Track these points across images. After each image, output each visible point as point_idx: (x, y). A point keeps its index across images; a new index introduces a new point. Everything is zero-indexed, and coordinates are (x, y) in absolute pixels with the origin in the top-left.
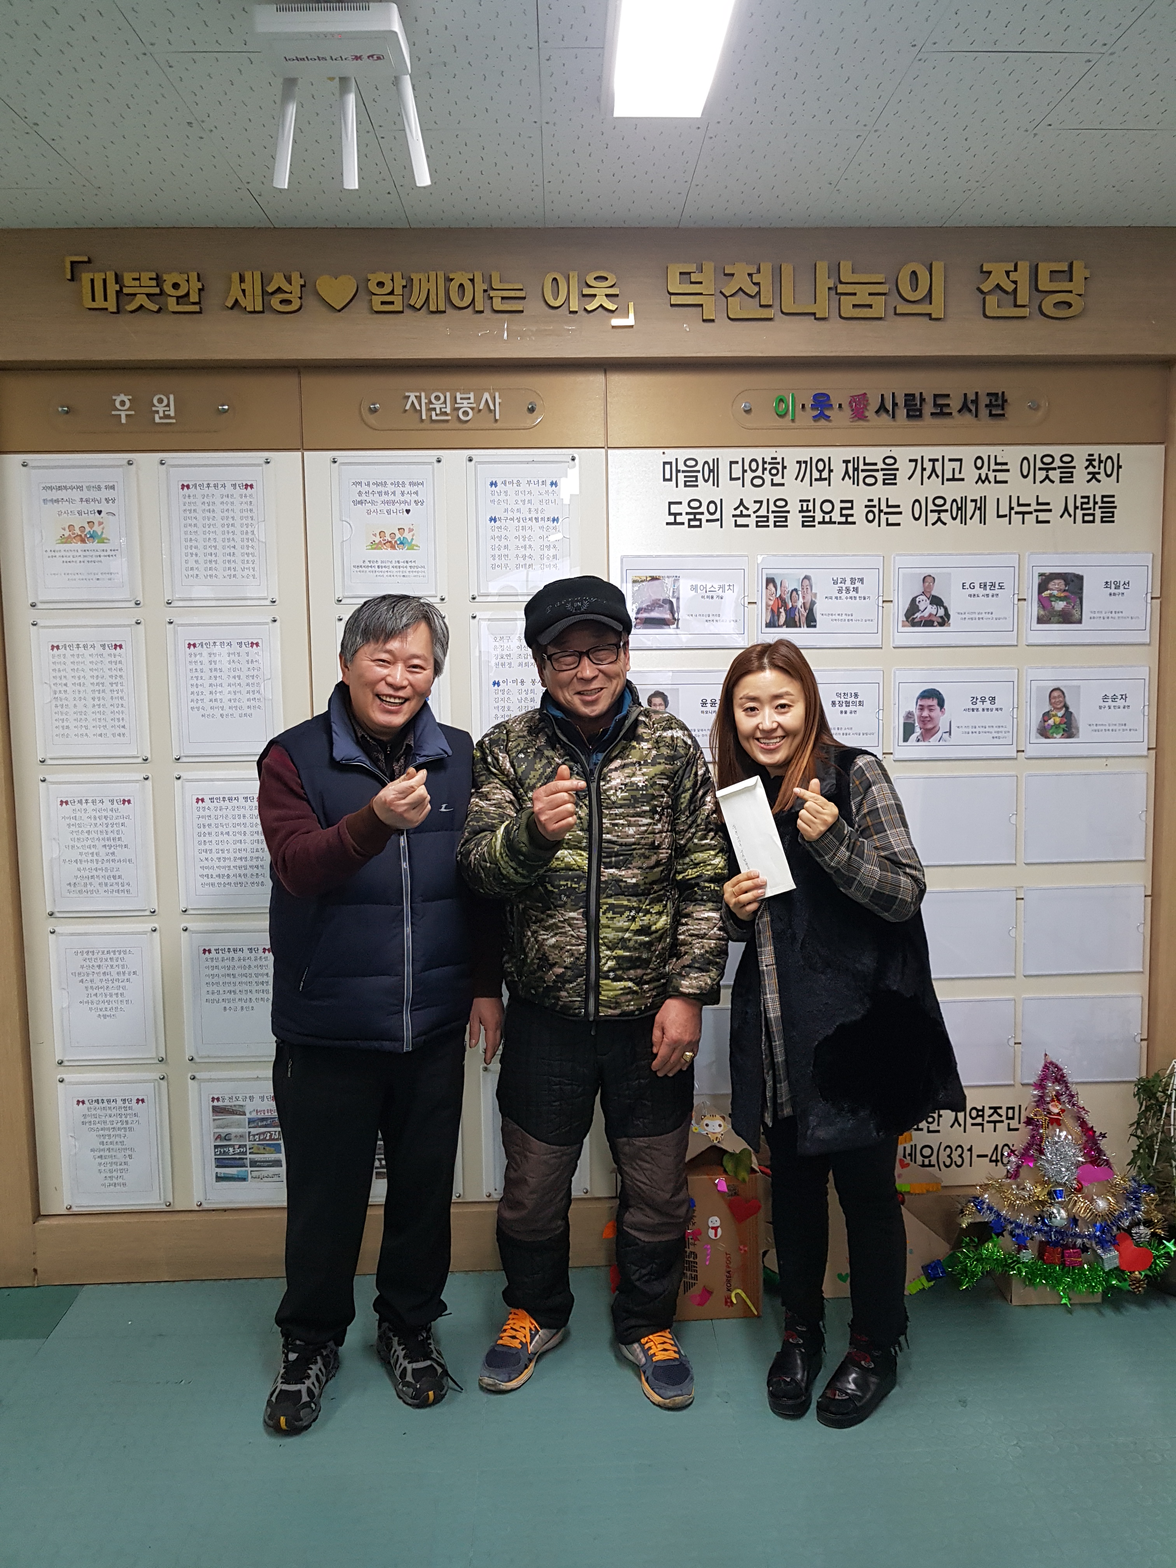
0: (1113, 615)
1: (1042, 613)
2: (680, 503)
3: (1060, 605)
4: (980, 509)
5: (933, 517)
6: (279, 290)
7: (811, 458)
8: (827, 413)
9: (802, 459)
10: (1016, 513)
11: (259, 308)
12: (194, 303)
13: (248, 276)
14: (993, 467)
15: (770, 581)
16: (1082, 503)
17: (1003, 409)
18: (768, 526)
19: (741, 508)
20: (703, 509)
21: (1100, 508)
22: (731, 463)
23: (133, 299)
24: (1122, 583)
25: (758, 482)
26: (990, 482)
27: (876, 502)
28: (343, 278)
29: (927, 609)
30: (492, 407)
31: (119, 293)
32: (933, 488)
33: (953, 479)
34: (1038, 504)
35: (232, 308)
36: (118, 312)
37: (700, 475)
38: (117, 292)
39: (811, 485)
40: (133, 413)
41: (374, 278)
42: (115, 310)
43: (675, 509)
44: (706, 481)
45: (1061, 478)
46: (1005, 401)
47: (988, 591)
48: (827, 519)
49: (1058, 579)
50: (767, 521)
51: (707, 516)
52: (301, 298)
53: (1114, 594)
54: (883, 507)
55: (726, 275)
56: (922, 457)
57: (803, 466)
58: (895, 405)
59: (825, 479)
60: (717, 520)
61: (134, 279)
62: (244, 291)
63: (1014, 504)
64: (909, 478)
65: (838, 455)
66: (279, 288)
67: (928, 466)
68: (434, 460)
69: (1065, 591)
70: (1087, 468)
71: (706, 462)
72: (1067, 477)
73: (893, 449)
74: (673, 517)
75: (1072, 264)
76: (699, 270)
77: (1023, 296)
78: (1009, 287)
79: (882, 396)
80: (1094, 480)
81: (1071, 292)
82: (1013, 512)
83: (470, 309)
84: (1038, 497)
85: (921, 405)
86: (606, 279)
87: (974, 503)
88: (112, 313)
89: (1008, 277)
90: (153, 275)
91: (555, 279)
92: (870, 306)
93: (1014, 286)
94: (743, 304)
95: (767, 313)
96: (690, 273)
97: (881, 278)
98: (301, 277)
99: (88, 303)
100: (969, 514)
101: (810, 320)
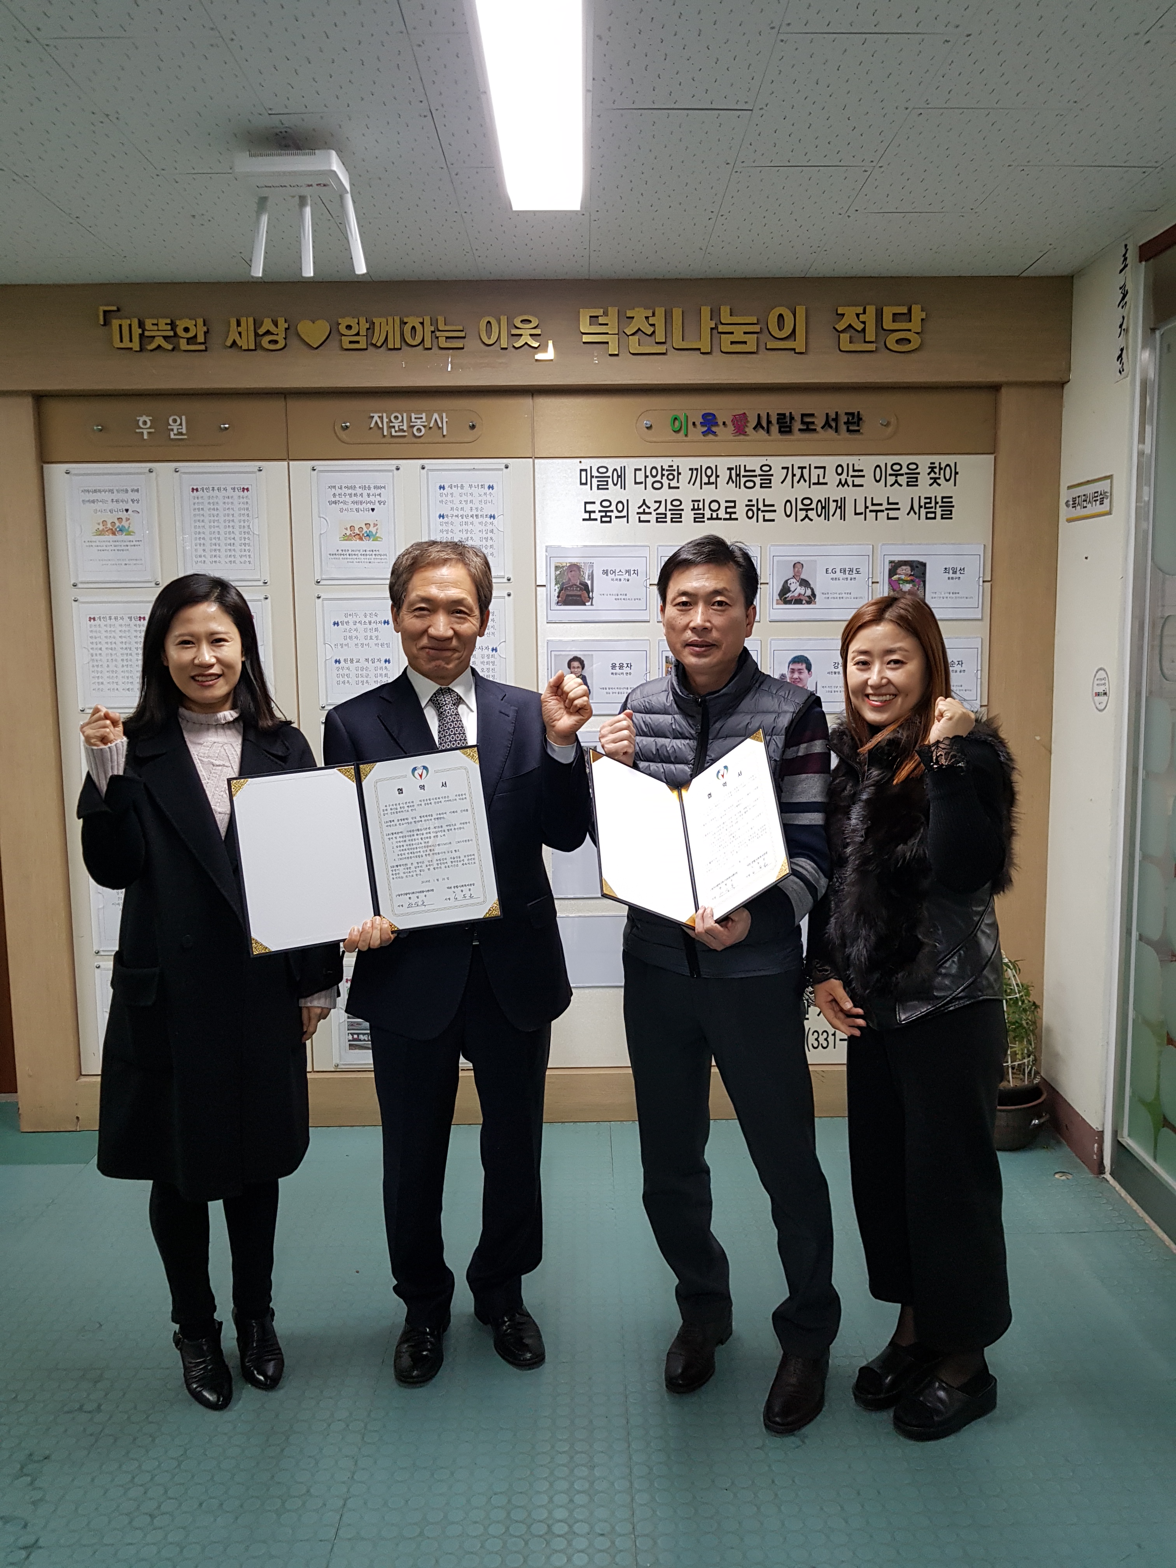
0: (951, 595)
2: (594, 503)
4: (840, 508)
5: (801, 514)
6: (268, 332)
7: (701, 466)
8: (714, 429)
9: (694, 467)
10: (871, 511)
11: (252, 347)
12: (201, 343)
13: (243, 321)
14: (851, 473)
16: (926, 503)
17: (858, 426)
18: (666, 522)
19: (644, 507)
20: (613, 508)
21: (941, 507)
22: (636, 470)
23: (153, 341)
24: (958, 569)
25: (657, 485)
26: (848, 486)
27: (754, 502)
28: (319, 323)
29: (797, 589)
30: (440, 425)
31: (142, 336)
32: (802, 490)
33: (818, 483)
34: (889, 504)
35: (231, 347)
36: (141, 350)
37: (610, 480)
38: (140, 334)
39: (701, 488)
40: (153, 430)
41: (344, 322)
42: (138, 349)
43: (589, 507)
44: (615, 485)
45: (908, 482)
46: (860, 419)
47: (847, 575)
48: (714, 516)
50: (665, 518)
51: (616, 513)
52: (285, 339)
53: (952, 578)
54: (761, 506)
55: (628, 318)
56: (793, 465)
57: (695, 472)
58: (769, 422)
59: (713, 483)
60: (625, 517)
61: (153, 324)
62: (240, 333)
63: (869, 504)
64: (782, 482)
65: (723, 464)
67: (798, 472)
68: (394, 468)
69: (911, 575)
70: (929, 474)
71: (615, 470)
73: (768, 458)
74: (588, 514)
75: (911, 307)
76: (606, 314)
77: (870, 335)
78: (860, 327)
79: (759, 415)
80: (935, 484)
81: (910, 330)
82: (868, 510)
83: (421, 347)
84: (888, 498)
85: (791, 423)
86: (530, 321)
87: (835, 503)
88: (136, 351)
89: (858, 318)
90: (169, 321)
91: (489, 322)
92: (745, 343)
93: (863, 326)
94: (641, 341)
95: (662, 349)
96: (597, 317)
97: (753, 319)
98: (285, 321)
99: (117, 344)
100: (832, 512)
101: (696, 355)
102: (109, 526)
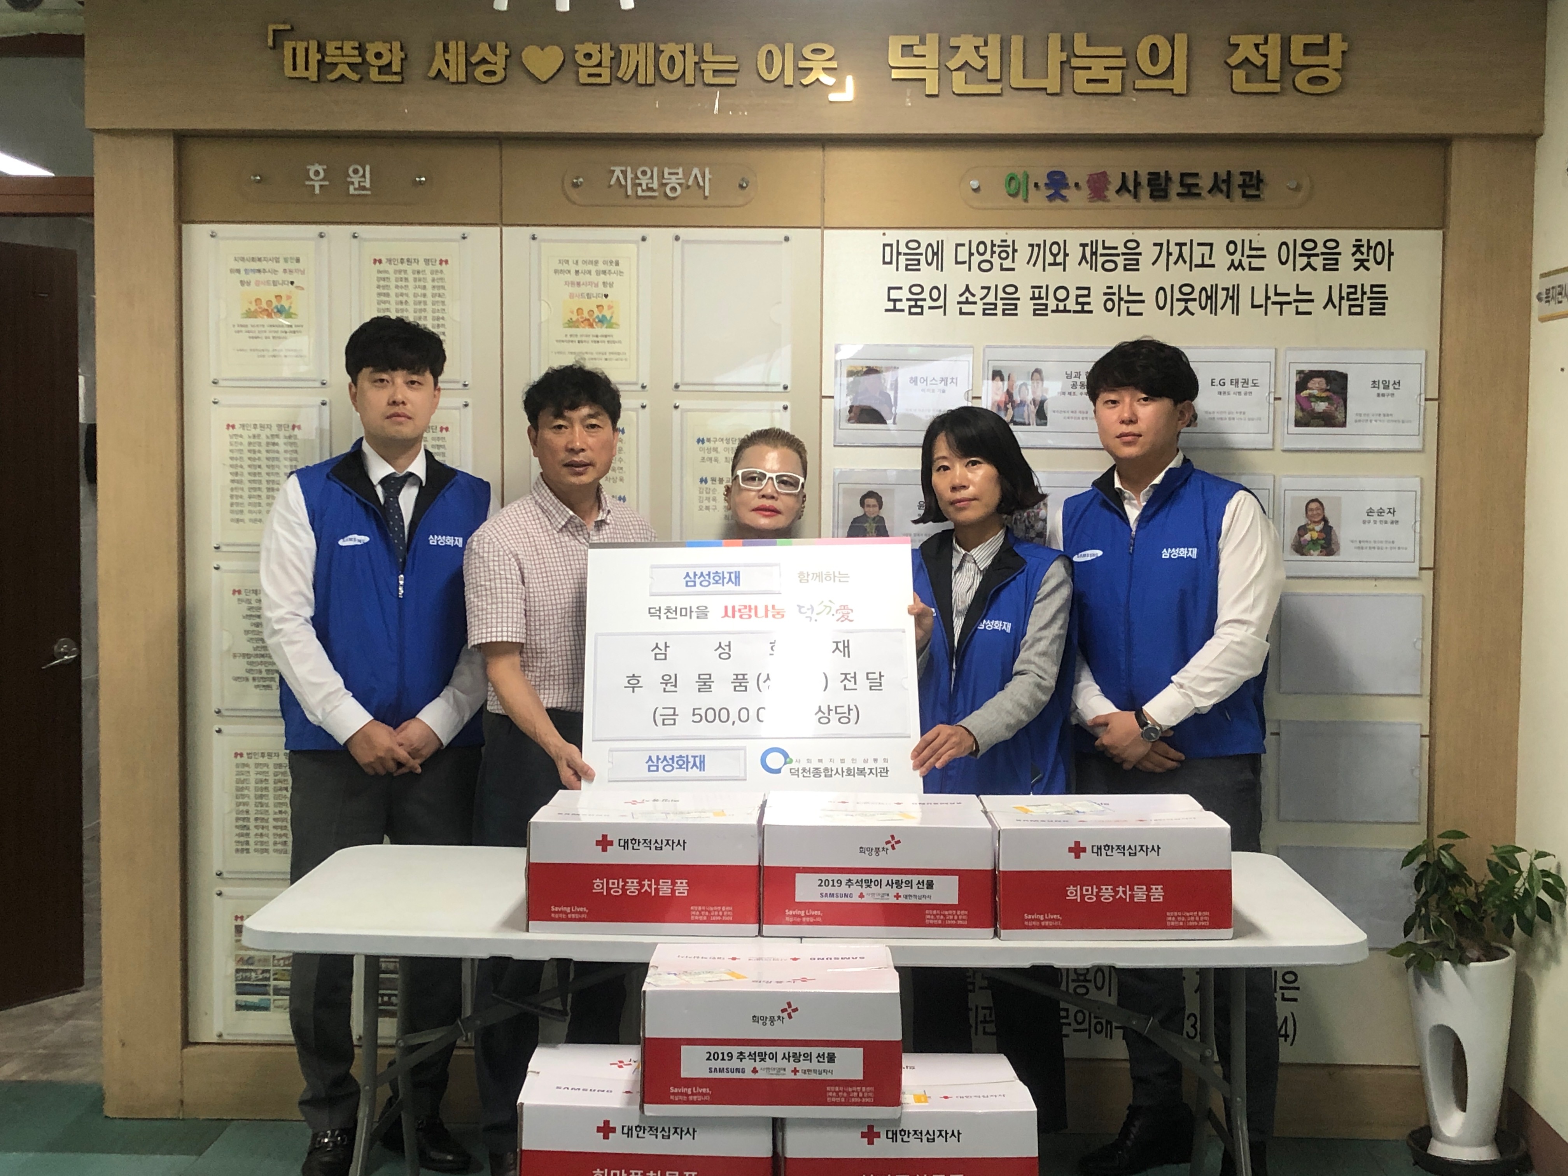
0: (1382, 418)
1: (1300, 414)
2: (900, 288)
3: (1321, 407)
5: (1179, 306)
6: (484, 61)
7: (1045, 241)
8: (1064, 192)
9: (1035, 243)
10: (1274, 303)
12: (396, 73)
13: (452, 45)
14: (1247, 252)
16: (1349, 293)
17: (1258, 189)
18: (996, 314)
19: (967, 294)
20: (926, 295)
21: (1369, 298)
22: (957, 245)
23: (336, 68)
24: (1392, 382)
25: (986, 266)
26: (1243, 269)
27: (1115, 290)
28: (551, 51)
30: (701, 184)
33: (1203, 265)
34: (1298, 293)
35: (434, 78)
36: (318, 81)
37: (922, 258)
38: (319, 61)
39: (1044, 270)
40: (327, 183)
41: (583, 48)
42: (316, 79)
43: (894, 294)
44: (929, 264)
45: (1325, 265)
46: (1260, 181)
47: (1240, 389)
48: (1061, 307)
49: (1319, 377)
50: (995, 309)
51: (930, 303)
52: (504, 69)
53: (1383, 395)
54: (1124, 294)
55: (952, 48)
56: (1168, 241)
57: (1036, 249)
58: (1137, 184)
59: (1060, 264)
60: (941, 307)
61: (336, 48)
62: (447, 61)
63: (1271, 293)
64: (1154, 264)
65: (1074, 238)
66: (484, 59)
67: (1175, 250)
68: (640, 237)
69: (1327, 390)
70: (1354, 254)
71: (930, 245)
72: (1332, 263)
73: (1135, 231)
74: (892, 303)
75: (1328, 37)
76: (923, 42)
77: (1274, 70)
78: (1259, 61)
79: (1124, 174)
80: (1362, 268)
81: (1327, 66)
82: (1269, 302)
83: (679, 84)
84: (1298, 285)
85: (1166, 185)
86: (824, 51)
87: (1225, 292)
88: (313, 82)
89: (1258, 50)
90: (357, 45)
91: (770, 52)
92: (1106, 81)
93: (1264, 60)
94: (968, 79)
95: (995, 88)
96: (912, 46)
97: (1118, 51)
98: (506, 47)
99: (289, 72)
100: (1220, 304)
101: (1041, 96)
102: (264, 305)
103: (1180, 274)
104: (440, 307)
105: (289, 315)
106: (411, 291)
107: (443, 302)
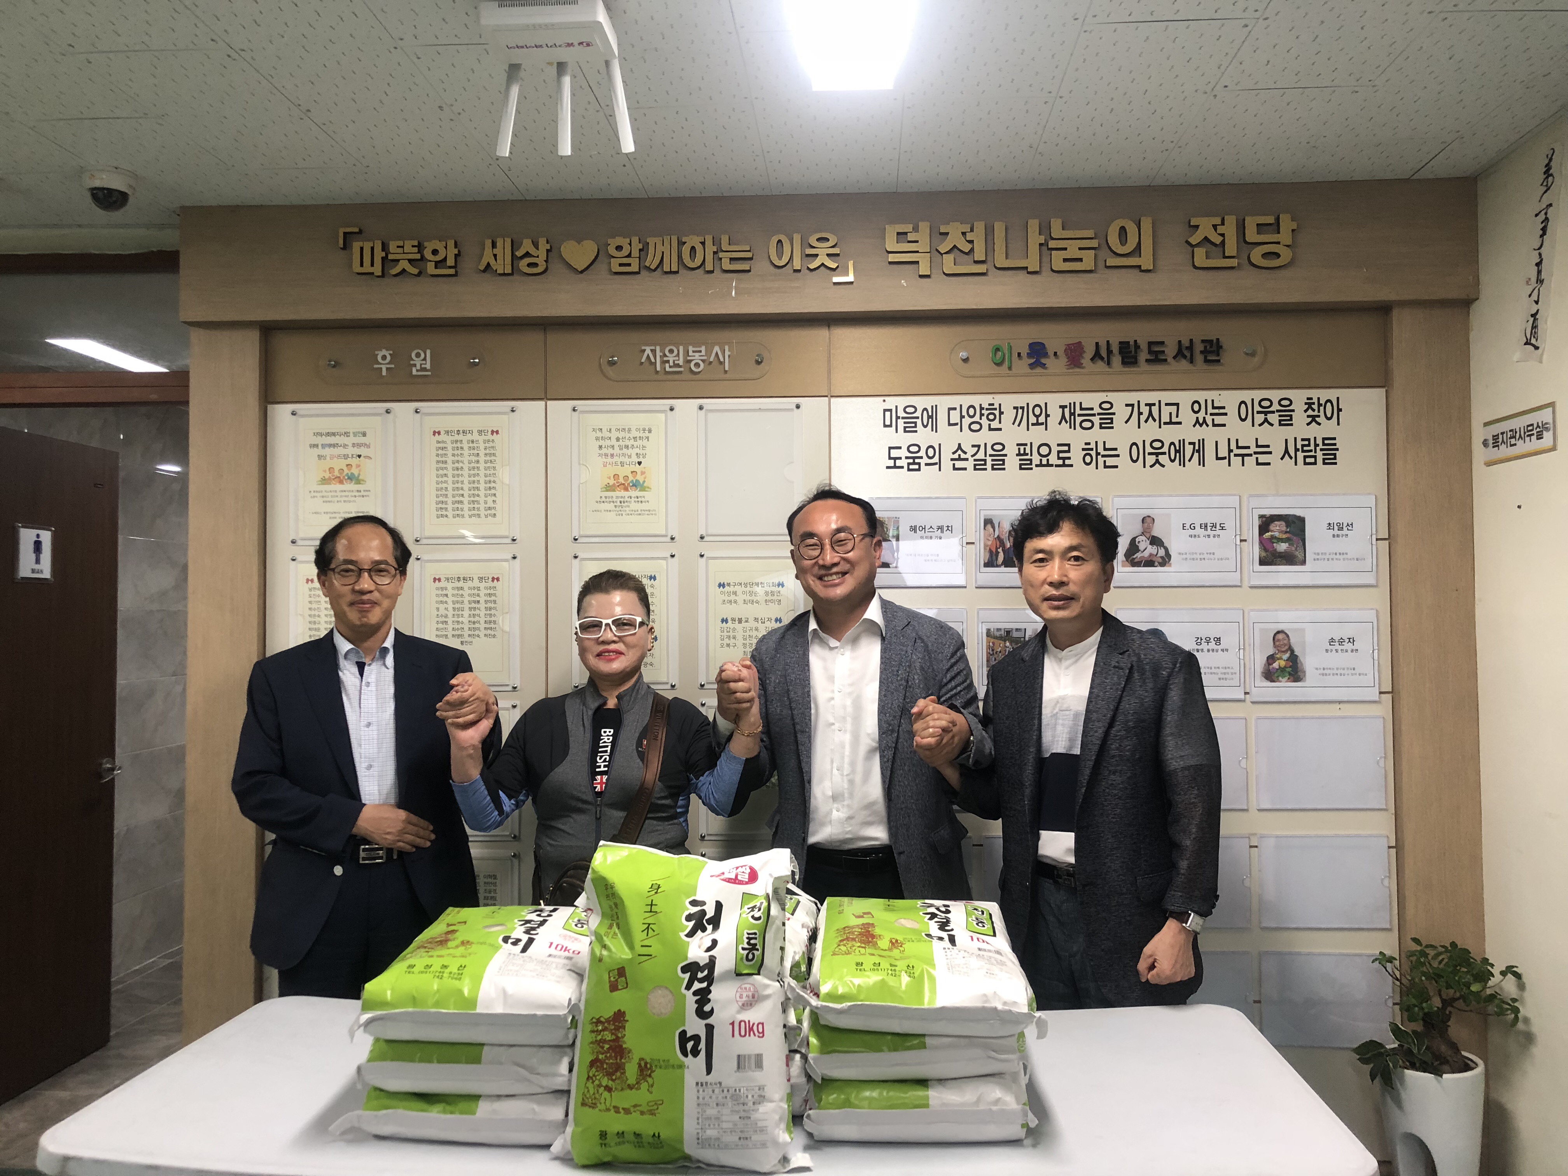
0: (1338, 556)
1: (1264, 554)
2: (900, 448)
3: (1282, 547)
4: (1198, 451)
5: (1151, 459)
6: (527, 255)
7: (1028, 404)
8: (1043, 361)
9: (1019, 405)
10: (1236, 455)
11: (508, 270)
12: (450, 267)
13: (500, 242)
14: (1210, 410)
15: (988, 522)
16: (1303, 446)
18: (986, 469)
19: (960, 452)
20: (922, 453)
21: (1321, 450)
22: (950, 409)
23: (397, 264)
24: (1345, 525)
25: (975, 427)
26: (1207, 426)
27: (1093, 446)
28: (586, 243)
29: (1147, 549)
30: (722, 360)
31: (384, 259)
33: (1171, 423)
34: (1258, 446)
35: (484, 271)
36: (383, 276)
37: (919, 421)
38: (382, 258)
39: (1028, 429)
40: (393, 366)
41: (614, 242)
42: (380, 274)
43: (894, 454)
44: (925, 427)
45: (1280, 421)
46: (1219, 347)
47: (1209, 532)
48: (1044, 462)
49: (1278, 520)
50: (985, 464)
51: (926, 460)
52: (546, 262)
53: (1338, 536)
54: (1100, 450)
55: (941, 234)
56: (1139, 402)
57: (1020, 411)
58: (1110, 352)
59: (1042, 424)
60: (935, 464)
61: (398, 247)
62: (495, 256)
63: (1233, 446)
64: (1126, 422)
65: (1054, 401)
66: (527, 253)
67: (1145, 410)
68: (668, 408)
69: (1286, 532)
70: (1306, 411)
71: (925, 409)
72: (1286, 420)
73: (1109, 394)
74: (893, 461)
75: (1279, 216)
76: (916, 229)
77: (1231, 248)
78: (1218, 240)
79: (1097, 344)
80: (1314, 423)
81: (1278, 243)
82: (1232, 454)
83: (700, 271)
84: (1257, 439)
85: (1136, 352)
86: (828, 240)
87: (1192, 446)
88: (378, 277)
89: (1216, 230)
90: (416, 243)
91: (780, 241)
92: (1081, 260)
93: (1222, 238)
94: (957, 261)
95: (981, 268)
96: (906, 233)
97: (1090, 233)
98: (548, 242)
99: (357, 268)
100: (1188, 456)
101: (1022, 275)
102: (337, 473)
103: (1150, 431)
104: (492, 472)
105: (358, 481)
106: (466, 459)
107: (494, 468)
